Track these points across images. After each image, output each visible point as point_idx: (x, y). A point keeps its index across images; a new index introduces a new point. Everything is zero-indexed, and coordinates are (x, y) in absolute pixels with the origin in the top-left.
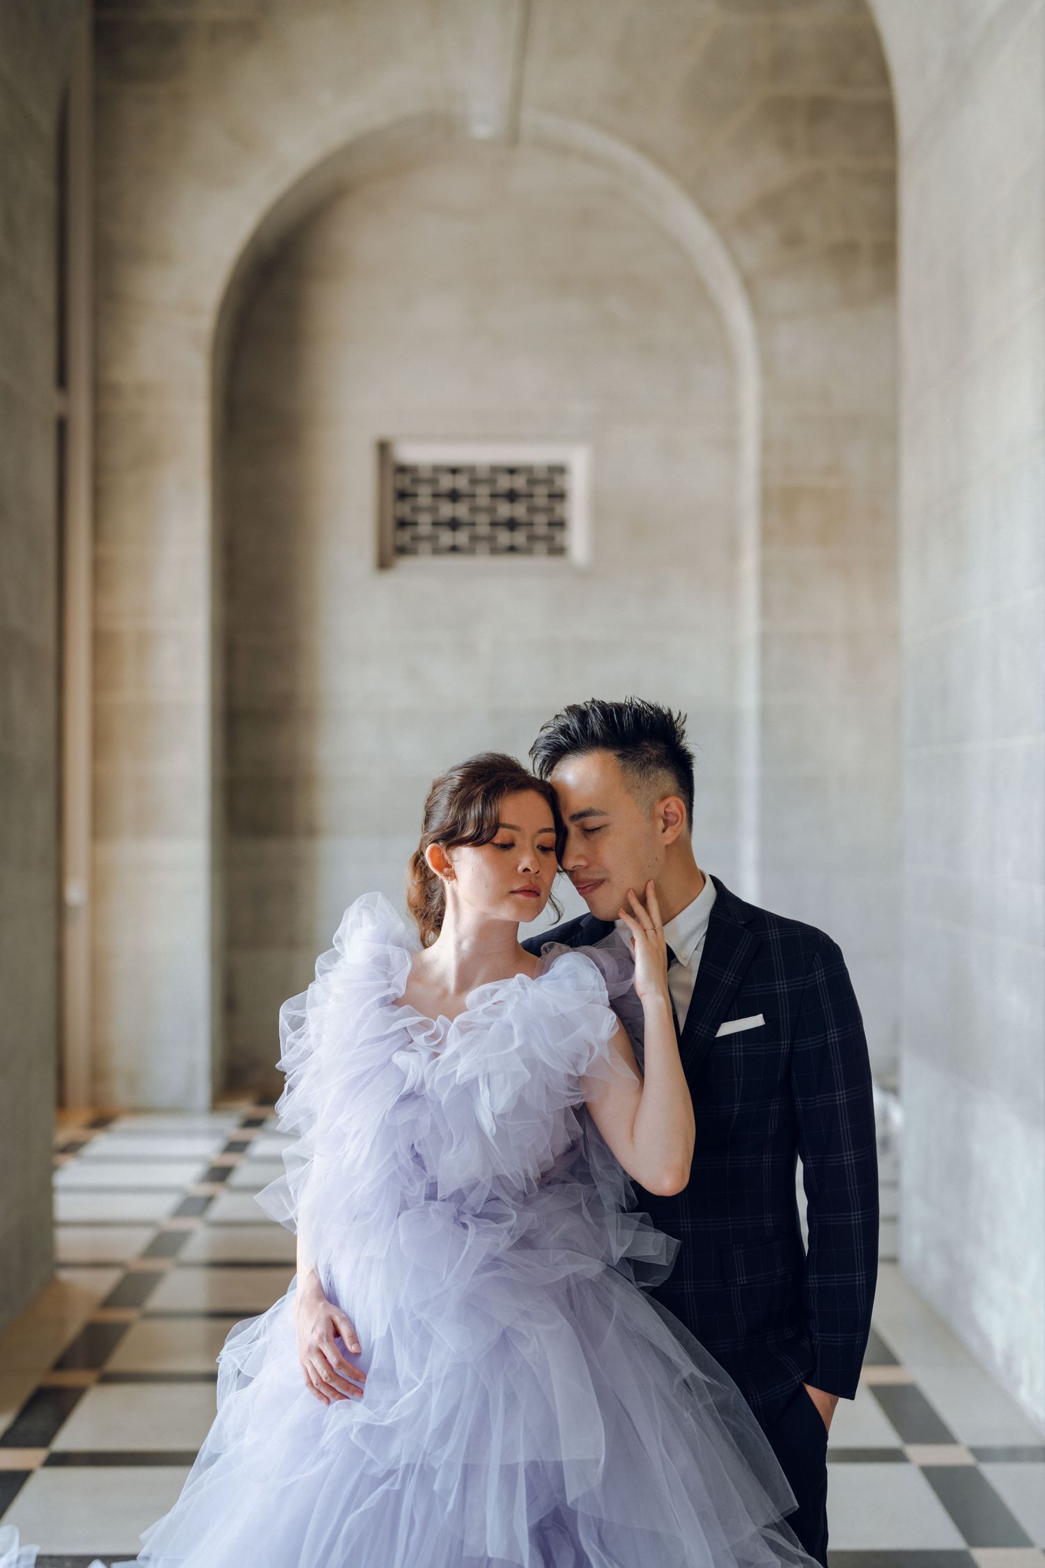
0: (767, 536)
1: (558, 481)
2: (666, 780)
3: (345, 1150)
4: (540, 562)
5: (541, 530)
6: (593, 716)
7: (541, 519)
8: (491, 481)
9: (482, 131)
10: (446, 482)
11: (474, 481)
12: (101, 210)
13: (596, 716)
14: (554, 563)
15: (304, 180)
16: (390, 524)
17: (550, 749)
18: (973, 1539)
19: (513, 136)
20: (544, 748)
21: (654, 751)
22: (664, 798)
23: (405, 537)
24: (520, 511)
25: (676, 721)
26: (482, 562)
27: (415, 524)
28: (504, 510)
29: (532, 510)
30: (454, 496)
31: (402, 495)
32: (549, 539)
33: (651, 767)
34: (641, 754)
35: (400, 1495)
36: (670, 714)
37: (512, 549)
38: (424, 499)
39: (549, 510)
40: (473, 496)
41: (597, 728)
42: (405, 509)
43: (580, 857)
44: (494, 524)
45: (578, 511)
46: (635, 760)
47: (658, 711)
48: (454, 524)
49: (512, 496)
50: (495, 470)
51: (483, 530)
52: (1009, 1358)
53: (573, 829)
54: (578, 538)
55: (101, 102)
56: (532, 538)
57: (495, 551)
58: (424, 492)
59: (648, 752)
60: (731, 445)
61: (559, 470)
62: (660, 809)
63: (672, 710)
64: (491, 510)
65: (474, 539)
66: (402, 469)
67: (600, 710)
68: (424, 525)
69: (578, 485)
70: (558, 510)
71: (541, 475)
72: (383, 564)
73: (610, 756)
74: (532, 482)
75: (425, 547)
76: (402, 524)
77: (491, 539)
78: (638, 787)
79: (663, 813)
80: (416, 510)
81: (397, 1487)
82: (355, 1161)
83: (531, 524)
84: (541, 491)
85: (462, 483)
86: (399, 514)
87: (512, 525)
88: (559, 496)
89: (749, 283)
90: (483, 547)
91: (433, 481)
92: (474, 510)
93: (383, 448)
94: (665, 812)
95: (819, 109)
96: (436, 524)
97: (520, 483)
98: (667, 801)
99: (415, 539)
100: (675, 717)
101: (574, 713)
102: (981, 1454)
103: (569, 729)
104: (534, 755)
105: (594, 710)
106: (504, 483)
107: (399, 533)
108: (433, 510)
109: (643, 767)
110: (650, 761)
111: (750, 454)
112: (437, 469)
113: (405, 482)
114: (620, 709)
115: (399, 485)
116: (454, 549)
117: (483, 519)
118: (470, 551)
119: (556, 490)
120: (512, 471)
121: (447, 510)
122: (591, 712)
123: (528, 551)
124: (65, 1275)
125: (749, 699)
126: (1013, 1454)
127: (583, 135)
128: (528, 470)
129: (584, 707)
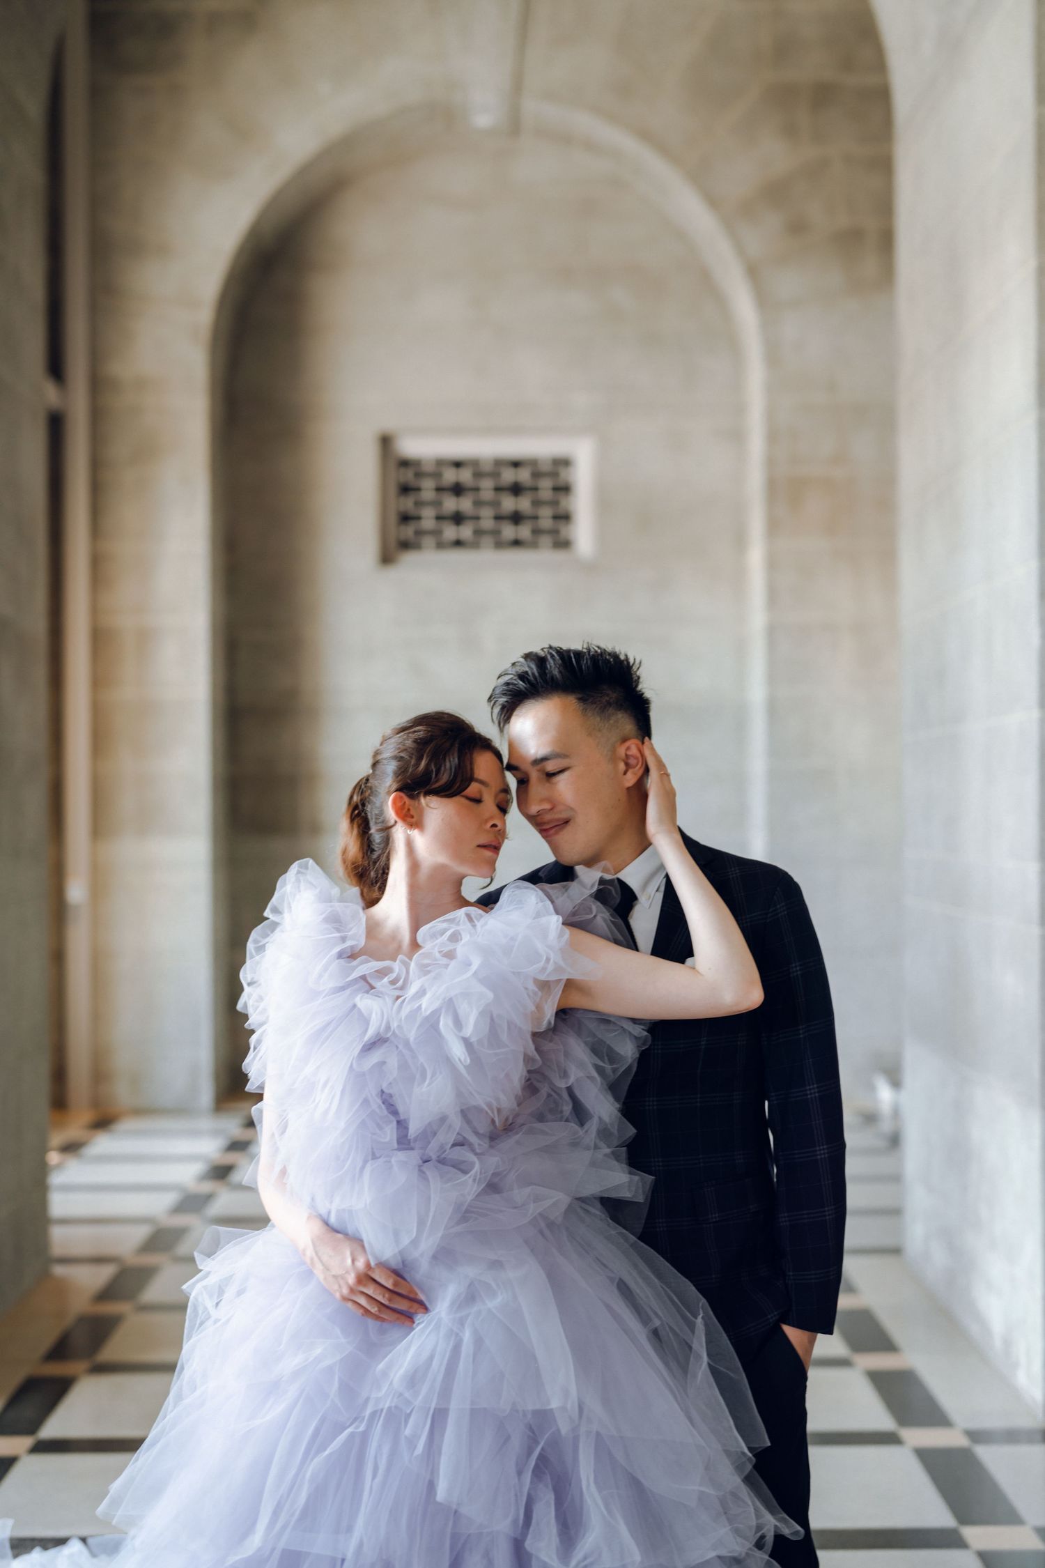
0: (773, 527)
1: (563, 473)
2: (626, 724)
3: (317, 1101)
4: (545, 556)
5: (546, 523)
6: (552, 662)
7: (546, 513)
8: (495, 475)
9: (483, 120)
10: (450, 476)
11: (478, 475)
12: (99, 203)
13: (554, 660)
14: (559, 556)
15: (304, 171)
16: (393, 518)
17: (510, 695)
18: (965, 1516)
19: (514, 126)
20: (504, 694)
21: (613, 695)
22: (624, 740)
23: (408, 531)
24: (524, 504)
25: (633, 664)
26: (486, 556)
27: (418, 518)
28: (509, 504)
29: (537, 503)
30: (458, 490)
31: (405, 489)
32: (554, 532)
33: (611, 710)
34: (601, 697)
35: (365, 1436)
36: (627, 659)
37: (517, 543)
38: (428, 493)
39: (555, 503)
40: (477, 489)
41: (556, 672)
42: (408, 503)
43: (542, 800)
44: (498, 518)
45: (583, 504)
46: (595, 703)
47: (615, 656)
48: (458, 518)
49: (516, 489)
50: (499, 463)
51: (487, 523)
52: (1008, 1343)
53: (534, 775)
54: (583, 532)
55: (97, 94)
56: (537, 532)
57: (499, 545)
58: (428, 485)
59: (608, 695)
60: (737, 436)
61: (563, 463)
62: (621, 751)
63: (628, 654)
64: (496, 504)
65: (478, 533)
66: (405, 463)
67: (559, 655)
68: (428, 519)
69: (583, 478)
70: (564, 502)
71: (546, 468)
72: (386, 558)
73: (571, 700)
74: (537, 475)
75: (428, 541)
76: (405, 518)
77: (496, 533)
78: (600, 731)
79: (623, 755)
80: (419, 504)
81: (362, 1428)
82: (326, 1112)
83: (536, 518)
84: (546, 484)
85: (465, 476)
86: (402, 508)
87: (516, 518)
88: (564, 489)
89: (753, 272)
90: (487, 540)
91: (437, 475)
92: (478, 503)
93: (386, 442)
94: (626, 755)
95: (823, 95)
96: (439, 518)
97: (524, 476)
98: (627, 744)
99: (419, 533)
100: (631, 661)
101: (532, 660)
102: (976, 1436)
103: (528, 674)
104: (493, 702)
105: (552, 656)
106: (508, 476)
107: (403, 528)
108: (437, 504)
109: (603, 710)
110: (609, 704)
111: (756, 445)
112: (441, 463)
113: (408, 476)
114: (578, 654)
115: (402, 480)
116: (458, 543)
117: (487, 513)
118: (474, 545)
119: (561, 482)
120: (516, 464)
121: (451, 504)
122: (549, 657)
123: (533, 545)
124: (59, 1270)
125: (757, 693)
126: (1012, 1436)
127: (584, 122)
128: (532, 463)
129: (542, 654)
